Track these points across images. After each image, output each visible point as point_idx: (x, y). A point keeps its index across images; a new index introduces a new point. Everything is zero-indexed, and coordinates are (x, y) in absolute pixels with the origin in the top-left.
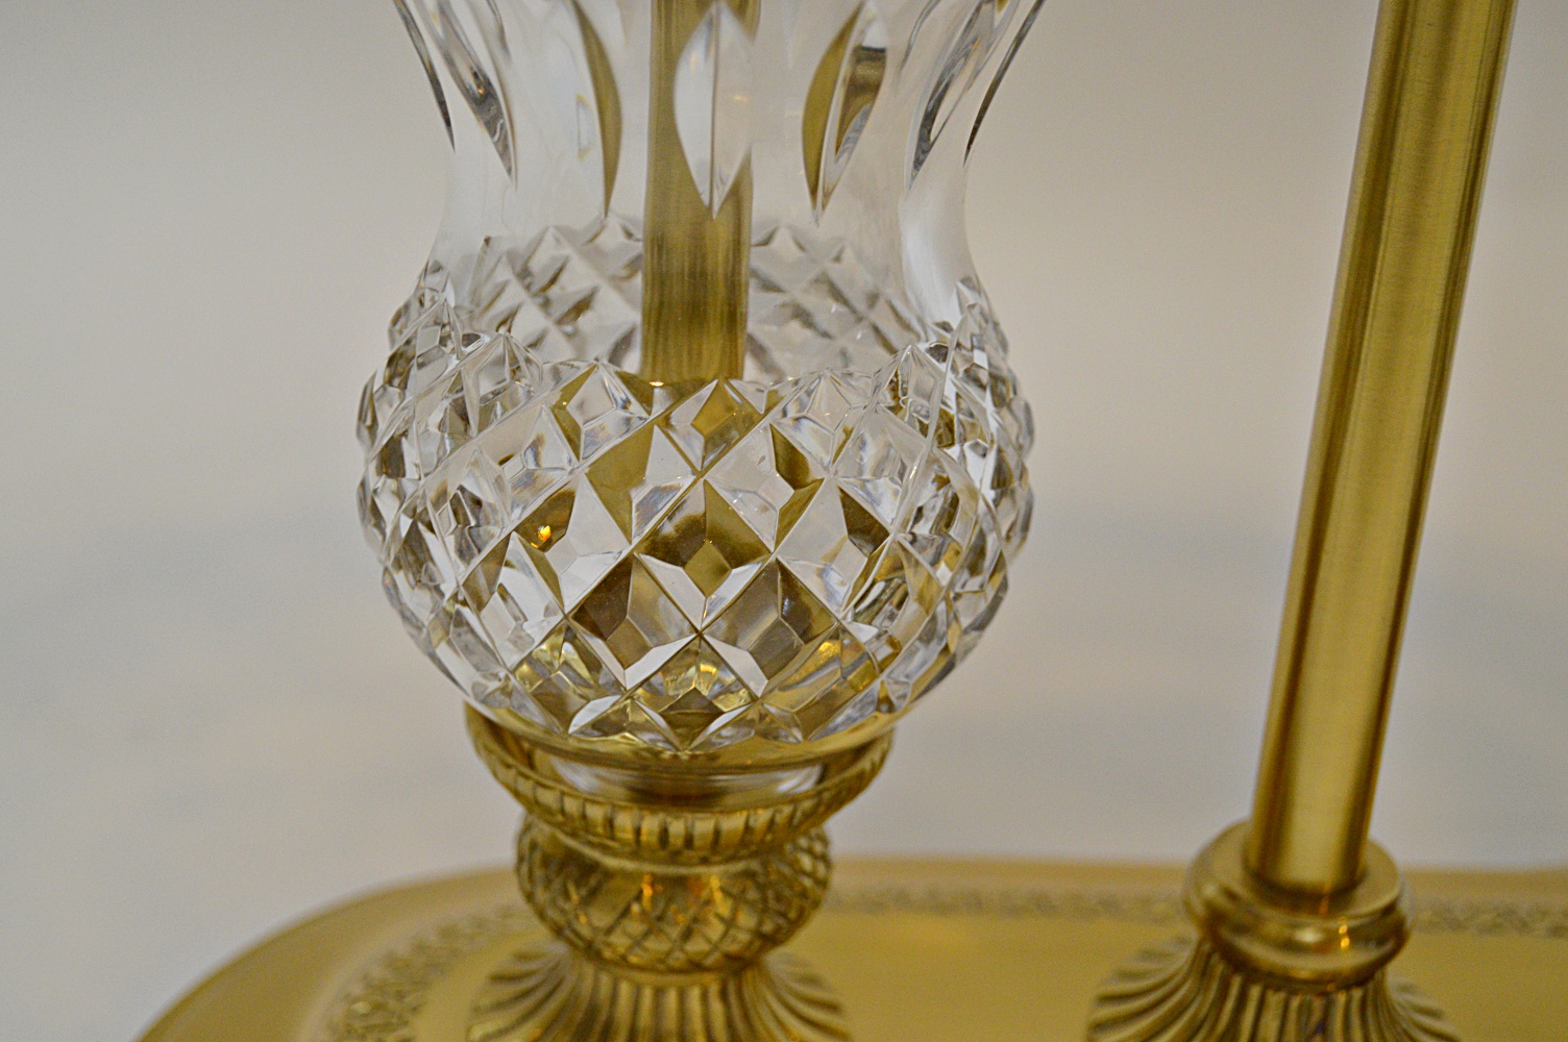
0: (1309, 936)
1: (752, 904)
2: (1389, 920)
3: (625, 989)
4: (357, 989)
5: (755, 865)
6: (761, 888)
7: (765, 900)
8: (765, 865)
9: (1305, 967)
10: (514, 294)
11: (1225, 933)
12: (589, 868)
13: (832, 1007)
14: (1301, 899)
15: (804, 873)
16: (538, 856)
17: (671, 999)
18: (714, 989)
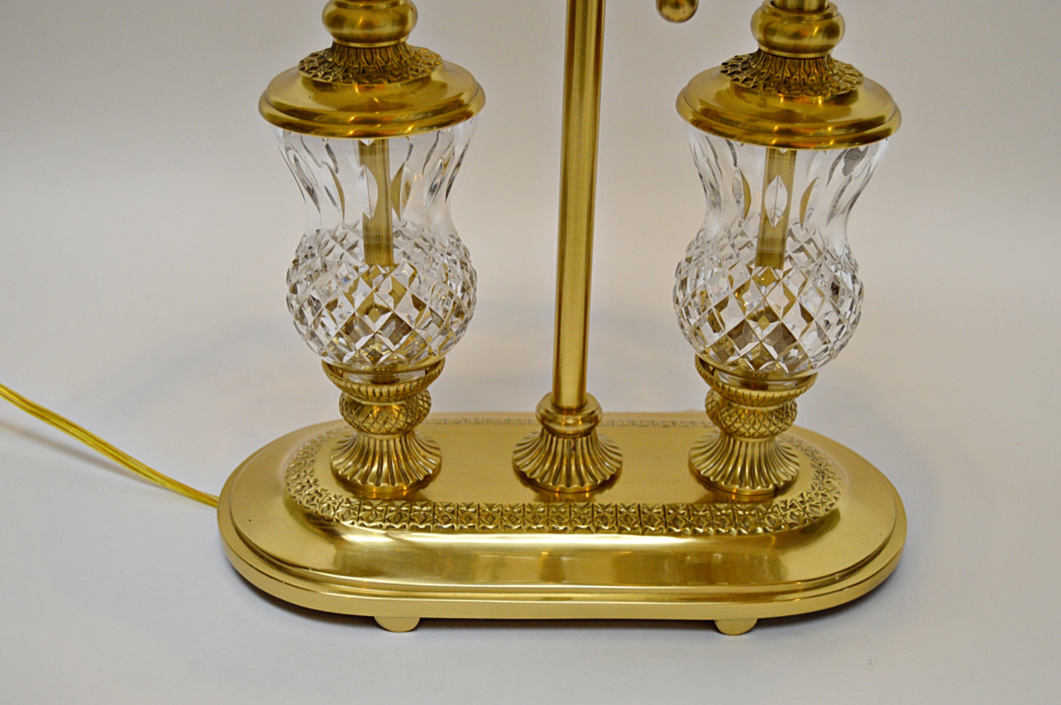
0: (570, 421)
1: (403, 414)
2: (593, 415)
3: (371, 441)
4: (301, 449)
5: (404, 402)
6: (407, 410)
7: (408, 413)
8: (407, 403)
9: (570, 430)
10: (332, 243)
11: (546, 422)
12: (359, 404)
13: (438, 449)
14: (569, 411)
15: (421, 406)
16: (344, 403)
17: (385, 443)
18: (398, 440)
